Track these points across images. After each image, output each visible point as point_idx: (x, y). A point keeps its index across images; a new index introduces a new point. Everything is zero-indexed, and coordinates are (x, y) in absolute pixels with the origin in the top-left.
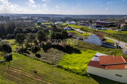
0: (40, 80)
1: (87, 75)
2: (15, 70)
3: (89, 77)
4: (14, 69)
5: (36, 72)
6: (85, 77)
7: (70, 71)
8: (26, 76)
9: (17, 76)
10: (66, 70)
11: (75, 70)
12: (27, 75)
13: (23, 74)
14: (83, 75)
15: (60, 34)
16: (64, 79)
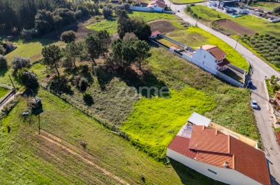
0: (91, 163)
1: (166, 161)
2: (50, 137)
3: (168, 164)
4: (50, 135)
5: (84, 146)
6: (161, 163)
7: (140, 147)
8: (69, 153)
9: (55, 152)
10: (134, 144)
11: (148, 147)
12: (70, 151)
13: (64, 147)
14: (160, 160)
15: (132, 48)
16: (128, 164)
